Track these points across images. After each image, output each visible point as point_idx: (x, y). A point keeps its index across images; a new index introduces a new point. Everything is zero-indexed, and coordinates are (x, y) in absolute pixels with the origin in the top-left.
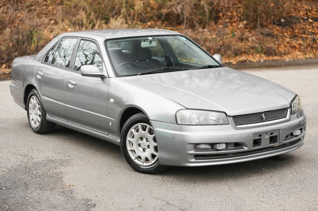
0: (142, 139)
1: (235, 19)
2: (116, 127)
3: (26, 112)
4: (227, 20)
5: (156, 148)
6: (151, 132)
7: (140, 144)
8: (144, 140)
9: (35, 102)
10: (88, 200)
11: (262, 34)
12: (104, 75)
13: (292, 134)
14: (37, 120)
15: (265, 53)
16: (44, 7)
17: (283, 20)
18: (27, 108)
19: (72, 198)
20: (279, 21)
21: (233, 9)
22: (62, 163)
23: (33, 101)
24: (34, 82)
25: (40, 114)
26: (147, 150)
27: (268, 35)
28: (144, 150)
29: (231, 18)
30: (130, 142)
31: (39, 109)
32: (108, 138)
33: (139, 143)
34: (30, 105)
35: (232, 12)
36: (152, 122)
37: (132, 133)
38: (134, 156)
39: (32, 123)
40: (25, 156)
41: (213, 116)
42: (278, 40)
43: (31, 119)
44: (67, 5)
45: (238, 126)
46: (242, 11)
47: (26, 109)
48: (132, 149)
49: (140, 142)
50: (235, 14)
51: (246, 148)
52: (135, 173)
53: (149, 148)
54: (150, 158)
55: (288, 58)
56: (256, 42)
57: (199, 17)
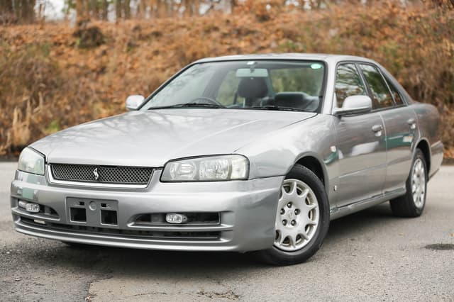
57: (448, 93)
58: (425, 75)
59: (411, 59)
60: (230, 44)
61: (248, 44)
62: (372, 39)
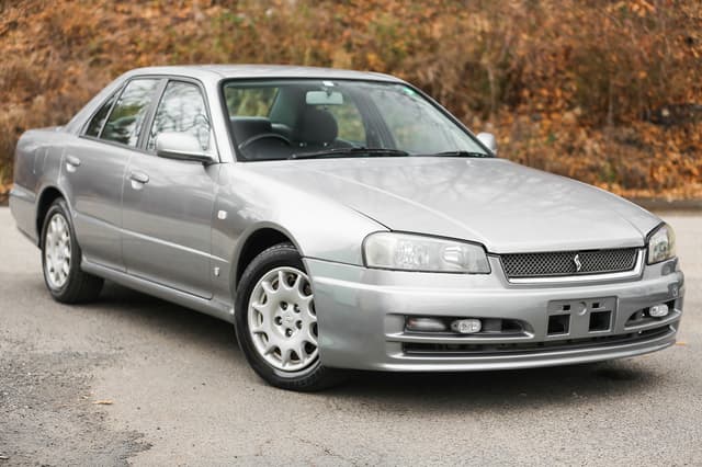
0: (284, 305)
1: (559, 105)
2: (228, 278)
3: (39, 252)
4: (540, 106)
5: (315, 329)
6: (306, 288)
7: (279, 318)
8: (290, 308)
9: (60, 228)
10: (135, 435)
11: (617, 140)
12: (209, 158)
13: (646, 311)
14: (63, 270)
15: (620, 183)
16: (130, 57)
17: (666, 113)
18: (42, 245)
19: (100, 429)
20: (658, 113)
21: (556, 82)
22: (99, 360)
23: (57, 226)
24: (60, 183)
25: (69, 255)
26: (296, 333)
27: (629, 142)
28: (288, 332)
29: (550, 101)
30: (257, 312)
31: (67, 244)
32: (209, 308)
33: (277, 315)
34: (49, 236)
35: (551, 90)
36: (308, 263)
37: (263, 291)
38: (265, 346)
39: (52, 277)
40: (18, 343)
41: (453, 253)
42: (654, 156)
43: (49, 268)
44: (180, 53)
45: (511, 280)
46: (574, 88)
47: (39, 246)
48: (260, 329)
49: (281, 312)
50: (558, 93)
51: (531, 336)
52: (264, 387)
53: (300, 327)
54: (300, 352)
55: (673, 194)
56: (602, 158)
57: (474, 95)
58: (441, 68)
59: (417, 42)
60: (129, 13)
61: (157, 13)
62: (352, 8)
